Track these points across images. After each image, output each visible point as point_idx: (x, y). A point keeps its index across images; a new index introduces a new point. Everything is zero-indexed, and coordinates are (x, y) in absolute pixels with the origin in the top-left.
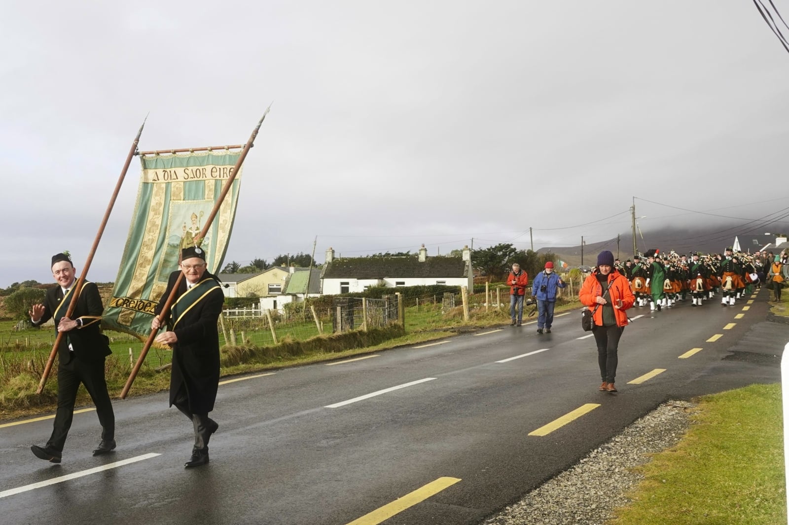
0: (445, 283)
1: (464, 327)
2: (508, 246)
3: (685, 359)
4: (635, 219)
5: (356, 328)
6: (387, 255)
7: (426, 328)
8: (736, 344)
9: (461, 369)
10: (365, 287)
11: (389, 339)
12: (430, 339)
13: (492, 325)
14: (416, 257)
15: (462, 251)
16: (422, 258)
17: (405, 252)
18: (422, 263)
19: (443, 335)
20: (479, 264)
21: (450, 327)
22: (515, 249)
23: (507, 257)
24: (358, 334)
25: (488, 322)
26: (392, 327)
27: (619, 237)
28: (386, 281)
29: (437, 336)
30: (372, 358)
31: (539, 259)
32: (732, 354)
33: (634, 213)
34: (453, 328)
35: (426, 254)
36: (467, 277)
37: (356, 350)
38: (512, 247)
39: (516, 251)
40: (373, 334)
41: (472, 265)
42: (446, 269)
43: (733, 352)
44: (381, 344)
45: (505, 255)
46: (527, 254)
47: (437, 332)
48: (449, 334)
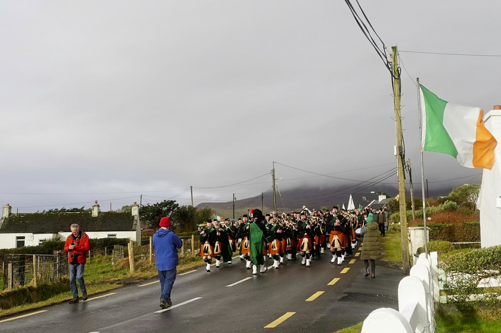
0: (115, 236)
1: (129, 278)
2: (172, 202)
3: (311, 302)
4: (275, 180)
5: (26, 284)
6: (63, 210)
7: (95, 281)
8: (349, 286)
9: (123, 321)
10: (40, 241)
11: (58, 293)
12: (97, 292)
13: (154, 276)
14: (90, 212)
15: (131, 207)
16: (95, 213)
17: (79, 208)
18: (95, 217)
19: (110, 287)
20: (146, 219)
21: (116, 279)
22: (178, 205)
23: (171, 212)
24: (28, 290)
25: (151, 273)
26: (61, 281)
27: (262, 195)
28: (61, 235)
29: (104, 289)
30: (40, 313)
31: (198, 213)
32: (346, 295)
33: (274, 175)
34: (119, 280)
35: (99, 209)
36: (135, 231)
37: (25, 306)
38: (175, 203)
39: (179, 206)
40: (42, 289)
41: (140, 220)
42: (117, 223)
43: (347, 293)
44: (50, 299)
45: (169, 210)
46: (188, 209)
47: (104, 285)
48: (115, 286)
